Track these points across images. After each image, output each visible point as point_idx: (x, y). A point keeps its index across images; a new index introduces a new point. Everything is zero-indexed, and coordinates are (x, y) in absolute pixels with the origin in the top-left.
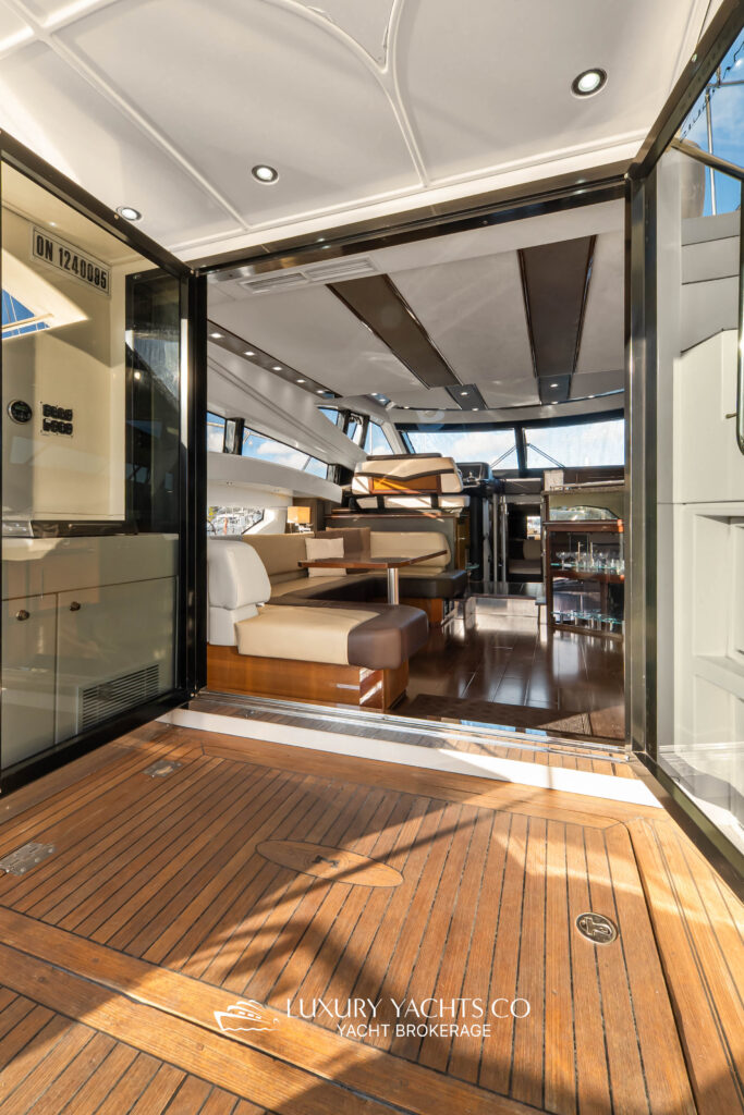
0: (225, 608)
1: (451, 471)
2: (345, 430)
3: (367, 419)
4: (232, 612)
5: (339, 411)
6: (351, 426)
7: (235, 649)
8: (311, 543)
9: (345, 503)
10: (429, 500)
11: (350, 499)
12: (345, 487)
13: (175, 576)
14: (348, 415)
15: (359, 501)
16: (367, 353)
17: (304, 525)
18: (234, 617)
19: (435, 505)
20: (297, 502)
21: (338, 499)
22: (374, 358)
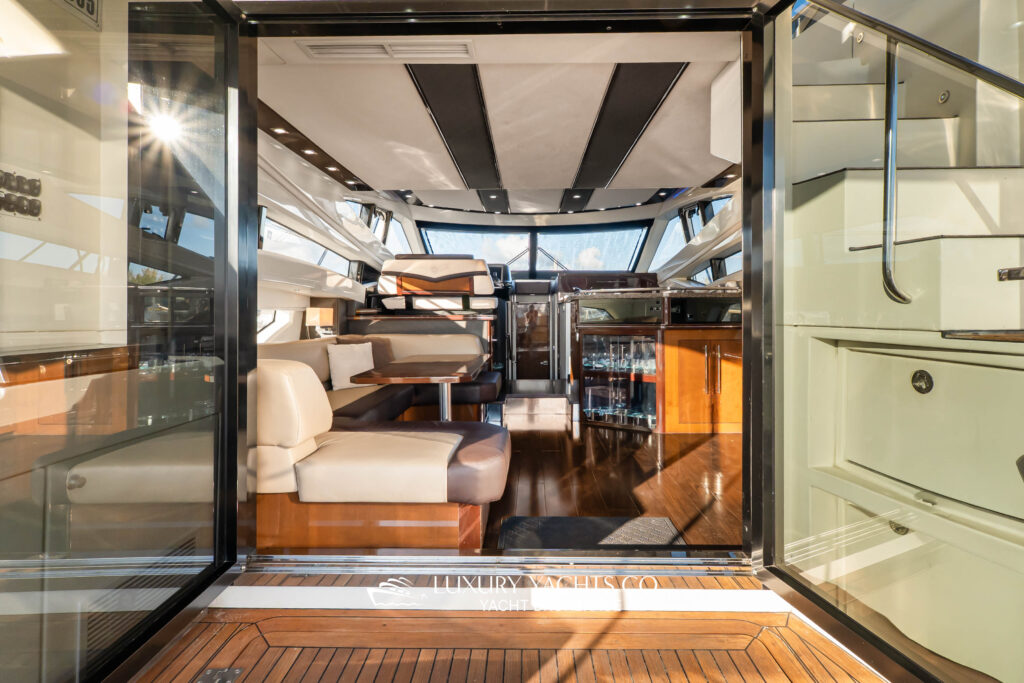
0: (280, 446)
1: (484, 273)
2: (369, 224)
3: (389, 216)
4: (289, 450)
5: (364, 205)
6: (374, 220)
7: (294, 496)
8: (333, 349)
9: (368, 304)
10: (460, 300)
11: (374, 299)
12: (369, 286)
13: (216, 414)
14: (370, 208)
15: (384, 301)
16: (391, 143)
17: (326, 328)
18: (292, 457)
19: (466, 306)
20: (315, 302)
21: (361, 299)
22: (400, 150)
